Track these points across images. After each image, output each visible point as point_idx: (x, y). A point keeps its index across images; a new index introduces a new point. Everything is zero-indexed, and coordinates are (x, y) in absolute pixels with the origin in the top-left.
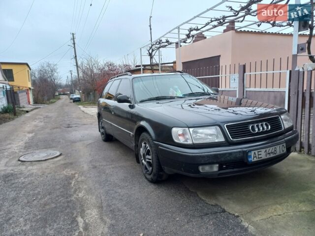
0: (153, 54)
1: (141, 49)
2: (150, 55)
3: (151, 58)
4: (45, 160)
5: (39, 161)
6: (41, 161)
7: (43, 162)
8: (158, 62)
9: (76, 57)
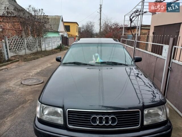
0: (133, 19)
1: (125, 16)
2: (131, 20)
3: (131, 22)
4: (31, 85)
5: (27, 85)
6: (29, 85)
7: (29, 86)
8: (136, 25)
9: (101, 19)
